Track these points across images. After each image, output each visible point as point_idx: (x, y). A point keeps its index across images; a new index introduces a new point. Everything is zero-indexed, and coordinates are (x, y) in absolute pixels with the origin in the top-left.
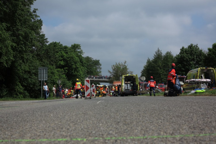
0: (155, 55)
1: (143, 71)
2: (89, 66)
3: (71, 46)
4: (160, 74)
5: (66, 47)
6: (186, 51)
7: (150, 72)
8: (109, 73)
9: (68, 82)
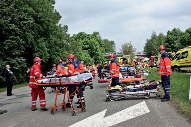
0: (152, 36)
1: (145, 47)
2: (106, 46)
3: (92, 34)
4: (155, 49)
5: (89, 35)
6: (171, 34)
7: (149, 48)
8: (120, 50)
9: (91, 59)
